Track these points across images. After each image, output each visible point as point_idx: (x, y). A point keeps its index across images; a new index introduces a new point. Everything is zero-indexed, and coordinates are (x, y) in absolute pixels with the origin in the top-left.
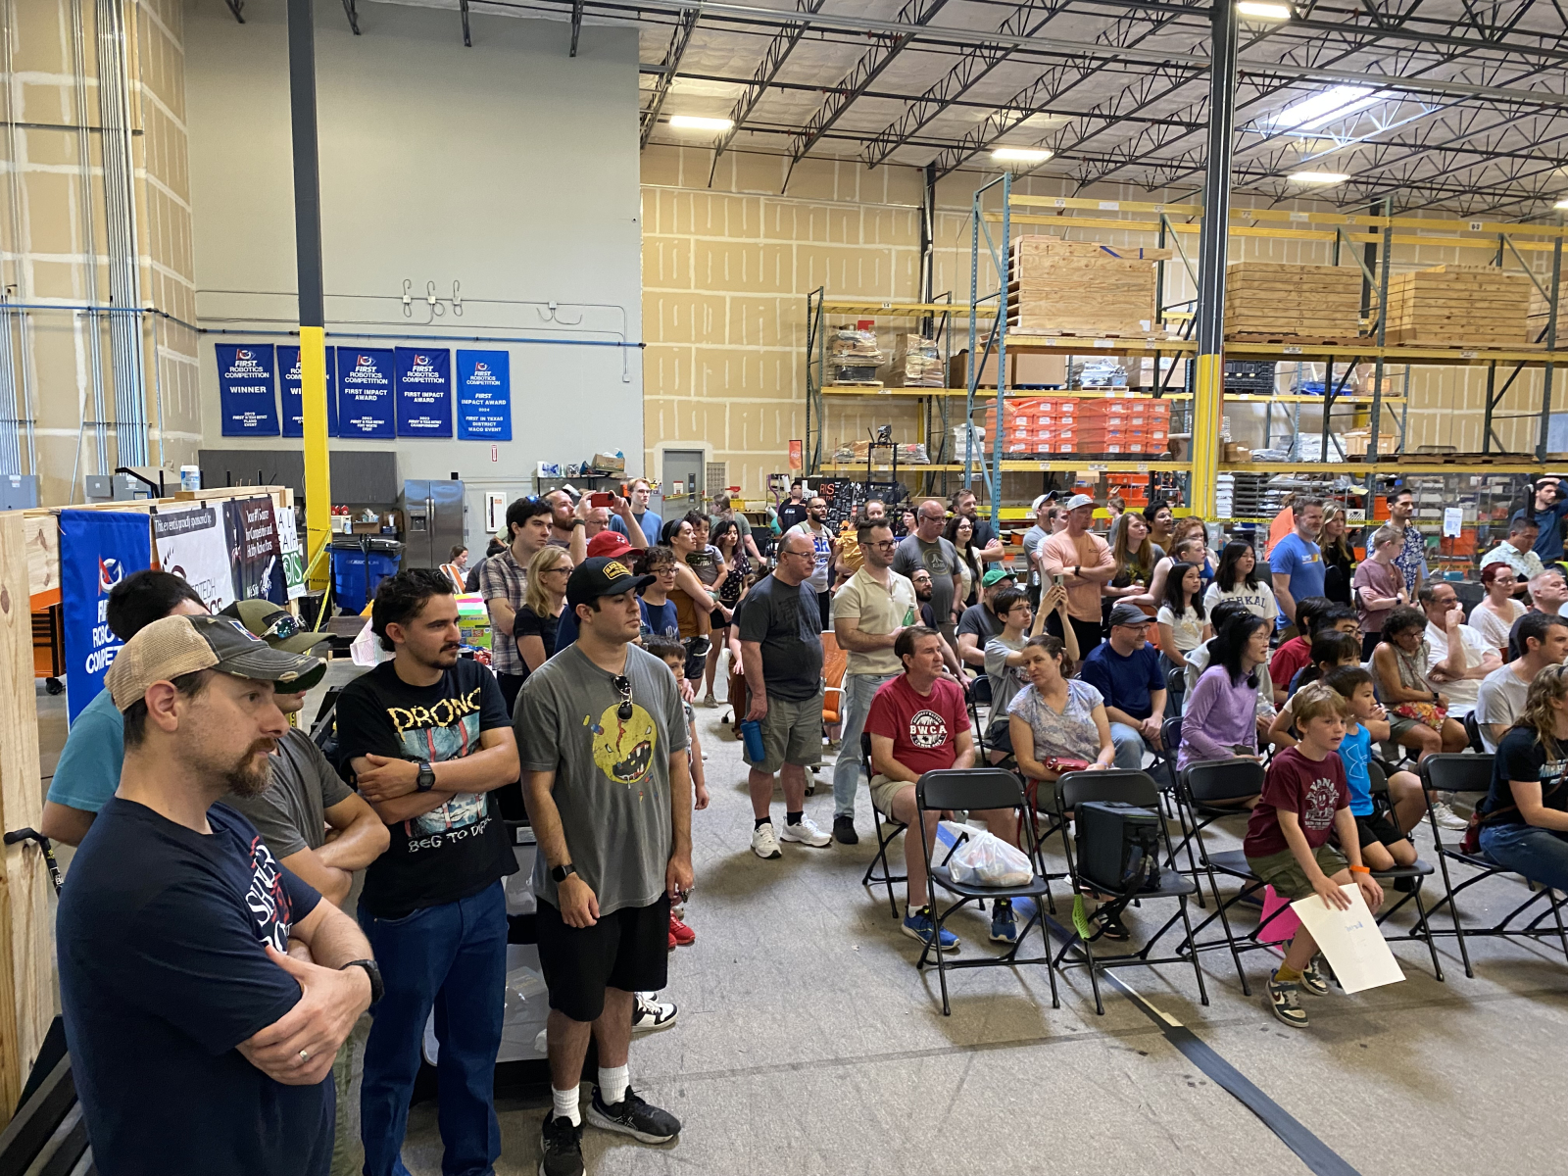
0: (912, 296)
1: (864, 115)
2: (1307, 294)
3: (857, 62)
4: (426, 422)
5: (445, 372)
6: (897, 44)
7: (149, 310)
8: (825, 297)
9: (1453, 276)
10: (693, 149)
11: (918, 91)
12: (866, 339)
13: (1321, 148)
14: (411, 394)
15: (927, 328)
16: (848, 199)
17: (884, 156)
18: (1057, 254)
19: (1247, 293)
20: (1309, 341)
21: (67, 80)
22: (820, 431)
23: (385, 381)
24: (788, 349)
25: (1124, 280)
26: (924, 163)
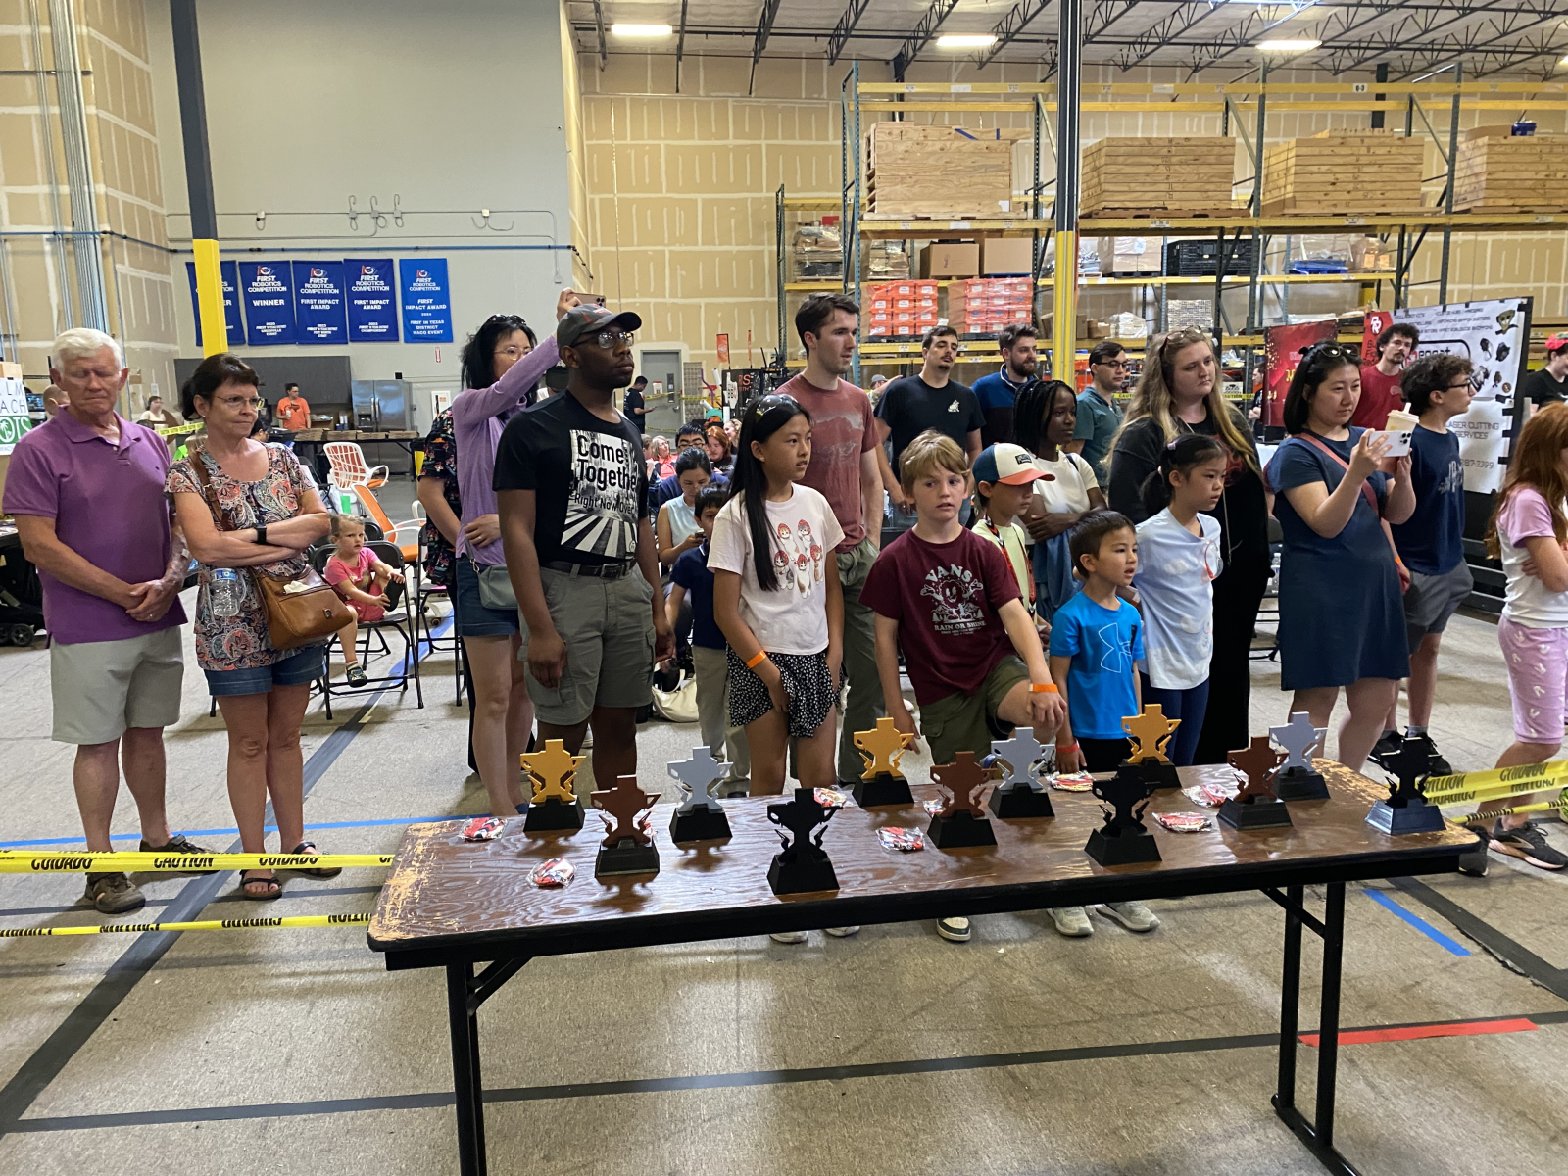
2: (1177, 167)
4: (374, 327)
5: (391, 283)
7: (107, 233)
9: (1340, 141)
12: (830, 235)
14: (360, 302)
16: (816, 96)
17: (838, 50)
18: (911, 139)
19: (1112, 169)
20: (1178, 214)
21: (25, 30)
23: (337, 291)
24: (760, 248)
25: (981, 161)
26: (891, 55)
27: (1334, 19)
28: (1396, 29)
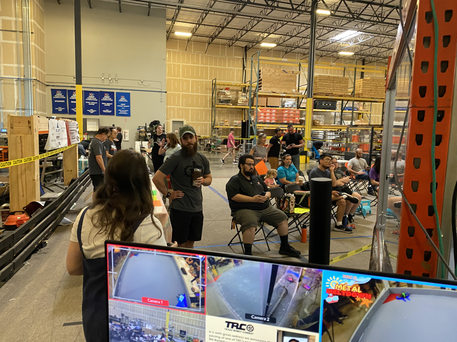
0: (241, 81)
1: (227, 33)
2: (335, 84)
3: (224, 20)
4: (107, 111)
5: (113, 98)
6: (234, 16)
7: (34, 79)
8: (217, 81)
9: (372, 80)
10: (181, 40)
11: (241, 27)
12: (228, 93)
13: (347, 46)
14: (103, 104)
15: (244, 90)
16: (223, 55)
17: (233, 44)
18: (272, 72)
19: (320, 83)
20: (335, 95)
21: (14, 19)
22: (215, 117)
23: (97, 100)
24: (207, 95)
25: (289, 79)
26: (244, 46)
27: (357, 47)
28: (371, 51)
